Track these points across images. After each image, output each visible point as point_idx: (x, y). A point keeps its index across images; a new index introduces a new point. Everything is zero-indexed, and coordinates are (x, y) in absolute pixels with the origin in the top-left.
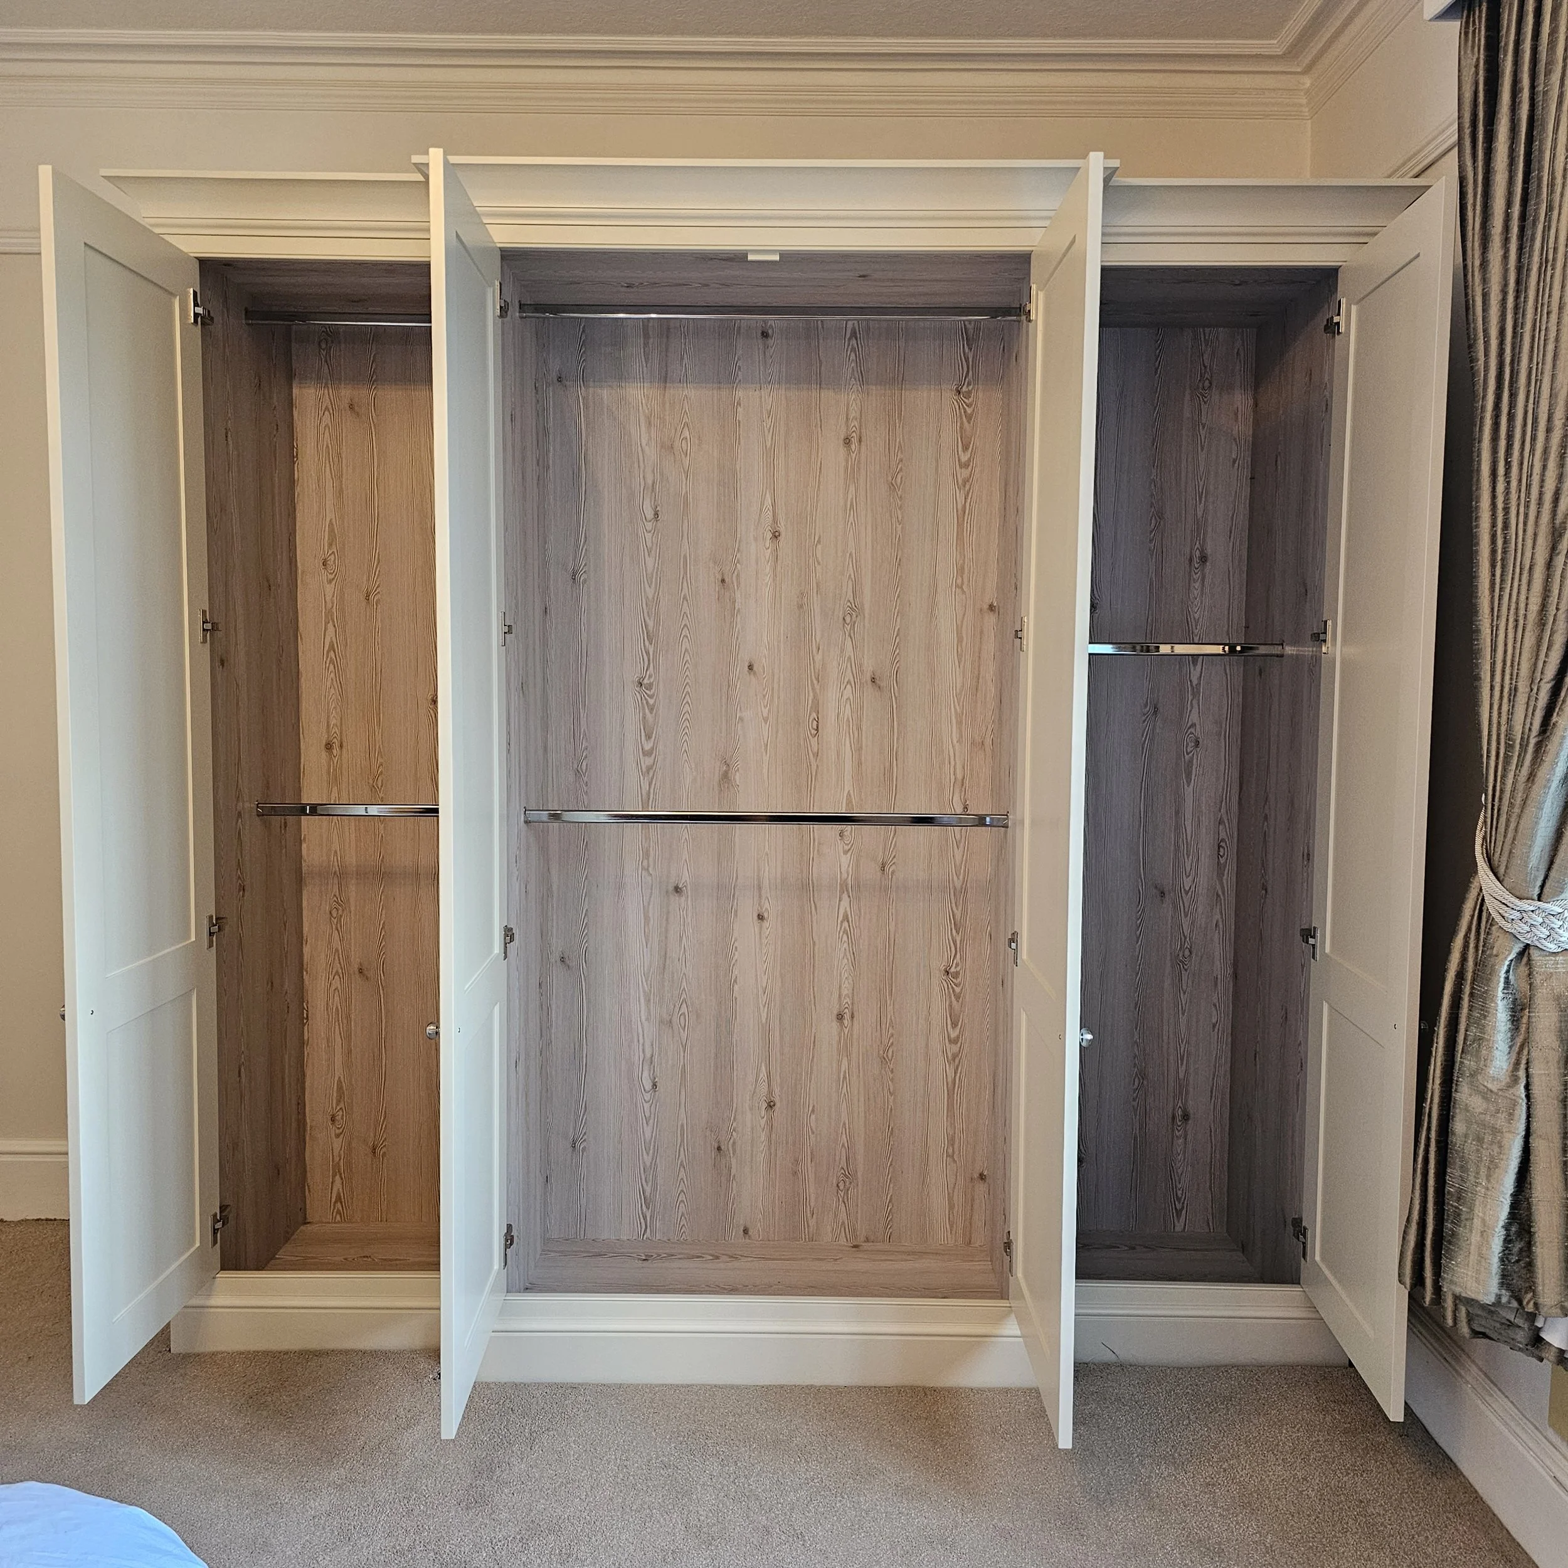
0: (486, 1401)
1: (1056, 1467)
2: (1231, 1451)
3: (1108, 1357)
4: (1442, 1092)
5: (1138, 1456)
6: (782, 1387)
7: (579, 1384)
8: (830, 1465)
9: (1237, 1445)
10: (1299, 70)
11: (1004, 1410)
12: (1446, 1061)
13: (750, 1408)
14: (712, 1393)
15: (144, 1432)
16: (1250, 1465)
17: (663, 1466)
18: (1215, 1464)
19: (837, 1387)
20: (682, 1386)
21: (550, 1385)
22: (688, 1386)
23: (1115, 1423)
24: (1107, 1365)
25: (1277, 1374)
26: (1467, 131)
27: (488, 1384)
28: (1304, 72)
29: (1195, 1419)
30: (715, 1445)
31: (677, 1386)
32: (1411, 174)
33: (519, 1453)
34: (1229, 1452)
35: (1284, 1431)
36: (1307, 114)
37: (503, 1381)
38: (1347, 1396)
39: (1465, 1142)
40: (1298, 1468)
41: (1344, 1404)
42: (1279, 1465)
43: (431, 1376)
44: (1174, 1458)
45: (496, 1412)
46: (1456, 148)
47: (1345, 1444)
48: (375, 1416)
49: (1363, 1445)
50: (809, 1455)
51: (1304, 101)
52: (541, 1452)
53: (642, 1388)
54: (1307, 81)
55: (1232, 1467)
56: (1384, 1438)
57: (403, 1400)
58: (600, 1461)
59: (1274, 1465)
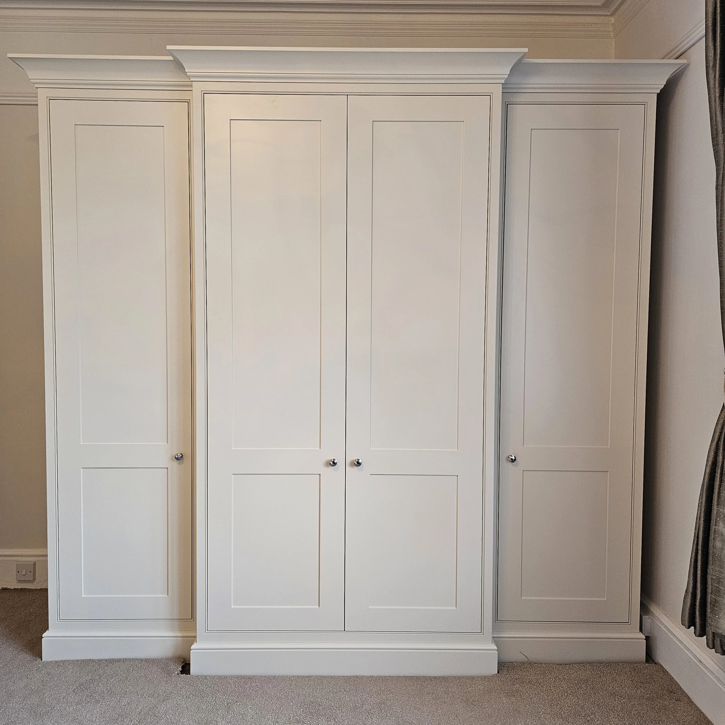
0: (204, 686)
1: (501, 720)
2: (591, 710)
3: (522, 658)
4: (704, 525)
5: (542, 714)
6: (357, 677)
7: (253, 676)
8: (384, 720)
9: (593, 707)
10: (609, 14)
11: (472, 688)
12: (707, 508)
13: (341, 689)
14: (321, 681)
15: (26, 705)
16: (601, 718)
17: (297, 722)
18: (583, 718)
19: (385, 677)
20: (306, 677)
21: (237, 677)
22: (309, 677)
23: (529, 695)
24: (523, 663)
25: (610, 667)
26: (710, 28)
27: (205, 677)
28: (612, 15)
29: (570, 693)
30: (324, 709)
31: (303, 677)
32: (674, 57)
33: (221, 715)
34: (590, 711)
35: (617, 699)
36: (613, 36)
37: (213, 675)
38: (647, 679)
39: (721, 552)
40: (626, 720)
41: (646, 684)
42: (616, 718)
43: (176, 673)
44: (562, 715)
45: (210, 692)
46: (704, 38)
47: (649, 706)
48: (147, 695)
49: (658, 706)
50: (373, 715)
51: (611, 29)
52: (233, 714)
53: (285, 678)
54: (613, 20)
55: (592, 720)
56: (668, 702)
57: (161, 686)
58: (264, 719)
59: (613, 718)
